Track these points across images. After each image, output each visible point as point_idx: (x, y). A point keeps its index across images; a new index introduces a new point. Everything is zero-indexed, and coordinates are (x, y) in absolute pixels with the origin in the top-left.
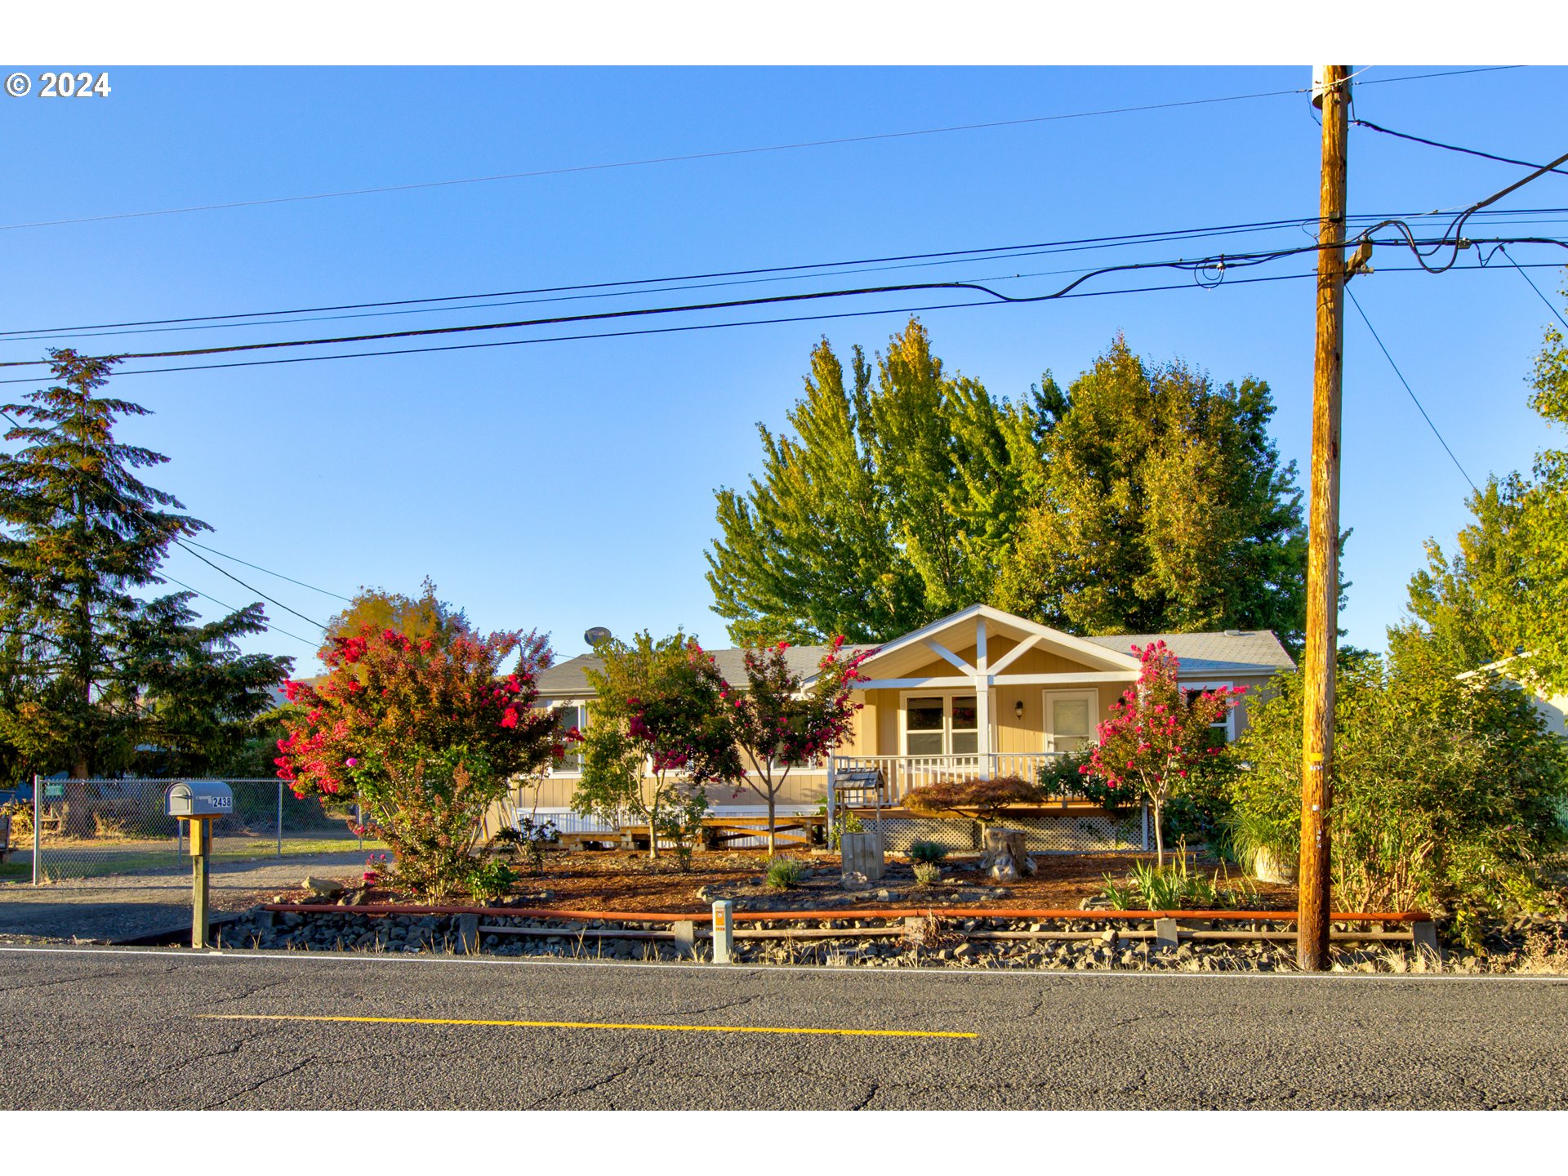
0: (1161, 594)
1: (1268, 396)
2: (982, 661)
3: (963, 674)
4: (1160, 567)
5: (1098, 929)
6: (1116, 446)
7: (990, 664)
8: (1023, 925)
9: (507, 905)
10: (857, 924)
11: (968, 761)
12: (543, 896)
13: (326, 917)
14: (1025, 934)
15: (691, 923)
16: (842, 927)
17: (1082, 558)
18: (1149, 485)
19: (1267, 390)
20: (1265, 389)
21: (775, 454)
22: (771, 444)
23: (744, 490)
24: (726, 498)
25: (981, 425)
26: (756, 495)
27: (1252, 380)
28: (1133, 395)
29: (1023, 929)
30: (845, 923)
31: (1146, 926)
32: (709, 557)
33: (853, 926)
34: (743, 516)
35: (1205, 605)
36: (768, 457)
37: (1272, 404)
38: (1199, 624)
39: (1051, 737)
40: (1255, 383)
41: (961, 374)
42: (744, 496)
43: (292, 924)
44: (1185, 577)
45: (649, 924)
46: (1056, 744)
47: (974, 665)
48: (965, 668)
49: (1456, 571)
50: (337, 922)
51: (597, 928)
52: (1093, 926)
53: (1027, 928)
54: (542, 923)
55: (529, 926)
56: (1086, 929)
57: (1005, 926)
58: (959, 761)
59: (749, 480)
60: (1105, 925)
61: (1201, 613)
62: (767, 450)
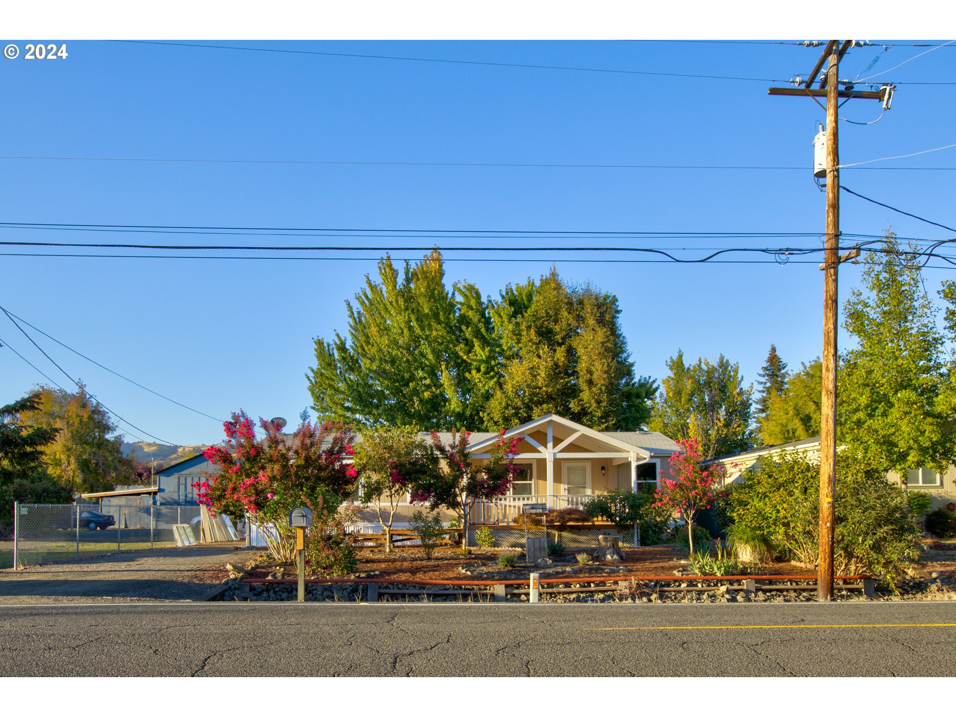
0: (583, 409)
1: (617, 304)
2: (550, 445)
3: (540, 452)
4: (585, 395)
5: (716, 585)
6: (557, 328)
7: (554, 447)
8: (677, 584)
9: (362, 578)
10: (592, 585)
11: (519, 499)
12: (377, 573)
13: (281, 586)
14: (678, 588)
15: (504, 586)
16: (585, 587)
17: (544, 389)
18: (581, 351)
19: (617, 301)
20: (615, 300)
21: (355, 319)
22: (353, 313)
23: (330, 339)
24: (320, 343)
25: (477, 310)
26: (338, 342)
27: (608, 294)
28: (566, 301)
29: (678, 586)
30: (586, 584)
31: (738, 584)
32: (308, 378)
33: (590, 586)
34: (331, 355)
35: (605, 416)
36: (351, 321)
37: (619, 308)
38: (603, 426)
39: (566, 487)
40: (609, 297)
41: (467, 281)
42: (331, 342)
43: (260, 590)
44: (599, 402)
45: (477, 587)
46: (568, 490)
47: (546, 447)
48: (541, 448)
49: (661, 400)
50: (287, 589)
51: (448, 590)
52: (712, 584)
53: (680, 585)
54: (415, 587)
55: (408, 589)
56: (709, 585)
57: (668, 585)
58: (514, 499)
59: (335, 333)
60: (717, 583)
61: (604, 421)
62: (350, 317)
